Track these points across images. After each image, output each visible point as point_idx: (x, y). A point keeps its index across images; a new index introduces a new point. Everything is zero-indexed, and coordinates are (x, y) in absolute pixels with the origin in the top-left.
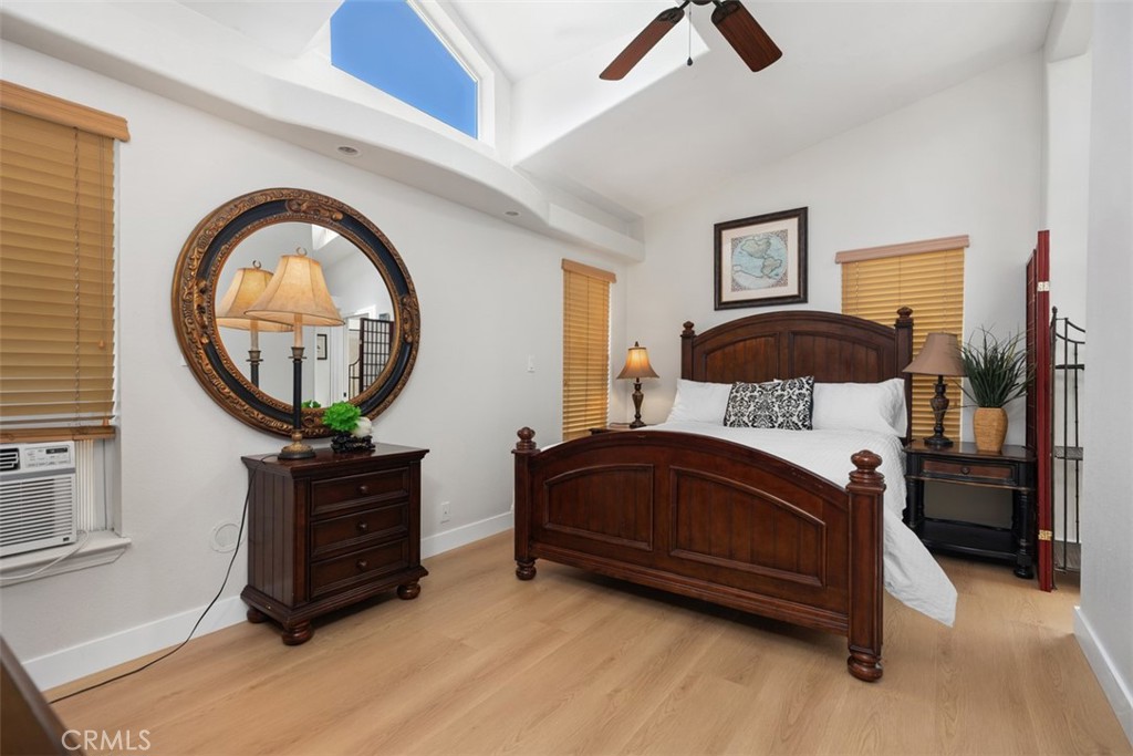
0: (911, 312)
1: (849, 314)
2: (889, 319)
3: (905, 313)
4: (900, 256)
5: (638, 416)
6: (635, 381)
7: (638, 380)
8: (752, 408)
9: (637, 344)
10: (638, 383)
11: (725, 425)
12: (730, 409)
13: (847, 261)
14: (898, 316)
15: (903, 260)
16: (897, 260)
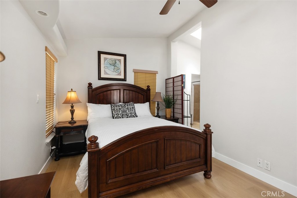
0: (149, 87)
1: (138, 86)
2: (145, 88)
3: (148, 87)
4: (146, 73)
5: (72, 118)
6: (71, 105)
7: (72, 104)
8: (121, 112)
9: (72, 90)
10: (72, 105)
11: (114, 118)
12: (114, 113)
13: (136, 72)
14: (147, 87)
15: (146, 74)
16: (145, 74)
